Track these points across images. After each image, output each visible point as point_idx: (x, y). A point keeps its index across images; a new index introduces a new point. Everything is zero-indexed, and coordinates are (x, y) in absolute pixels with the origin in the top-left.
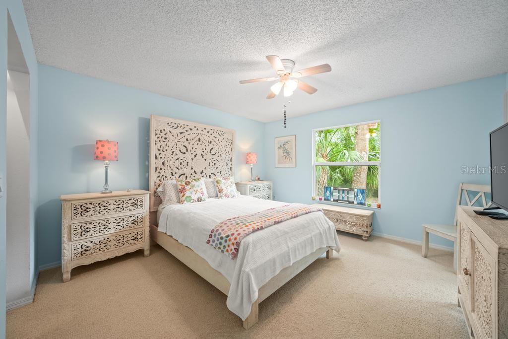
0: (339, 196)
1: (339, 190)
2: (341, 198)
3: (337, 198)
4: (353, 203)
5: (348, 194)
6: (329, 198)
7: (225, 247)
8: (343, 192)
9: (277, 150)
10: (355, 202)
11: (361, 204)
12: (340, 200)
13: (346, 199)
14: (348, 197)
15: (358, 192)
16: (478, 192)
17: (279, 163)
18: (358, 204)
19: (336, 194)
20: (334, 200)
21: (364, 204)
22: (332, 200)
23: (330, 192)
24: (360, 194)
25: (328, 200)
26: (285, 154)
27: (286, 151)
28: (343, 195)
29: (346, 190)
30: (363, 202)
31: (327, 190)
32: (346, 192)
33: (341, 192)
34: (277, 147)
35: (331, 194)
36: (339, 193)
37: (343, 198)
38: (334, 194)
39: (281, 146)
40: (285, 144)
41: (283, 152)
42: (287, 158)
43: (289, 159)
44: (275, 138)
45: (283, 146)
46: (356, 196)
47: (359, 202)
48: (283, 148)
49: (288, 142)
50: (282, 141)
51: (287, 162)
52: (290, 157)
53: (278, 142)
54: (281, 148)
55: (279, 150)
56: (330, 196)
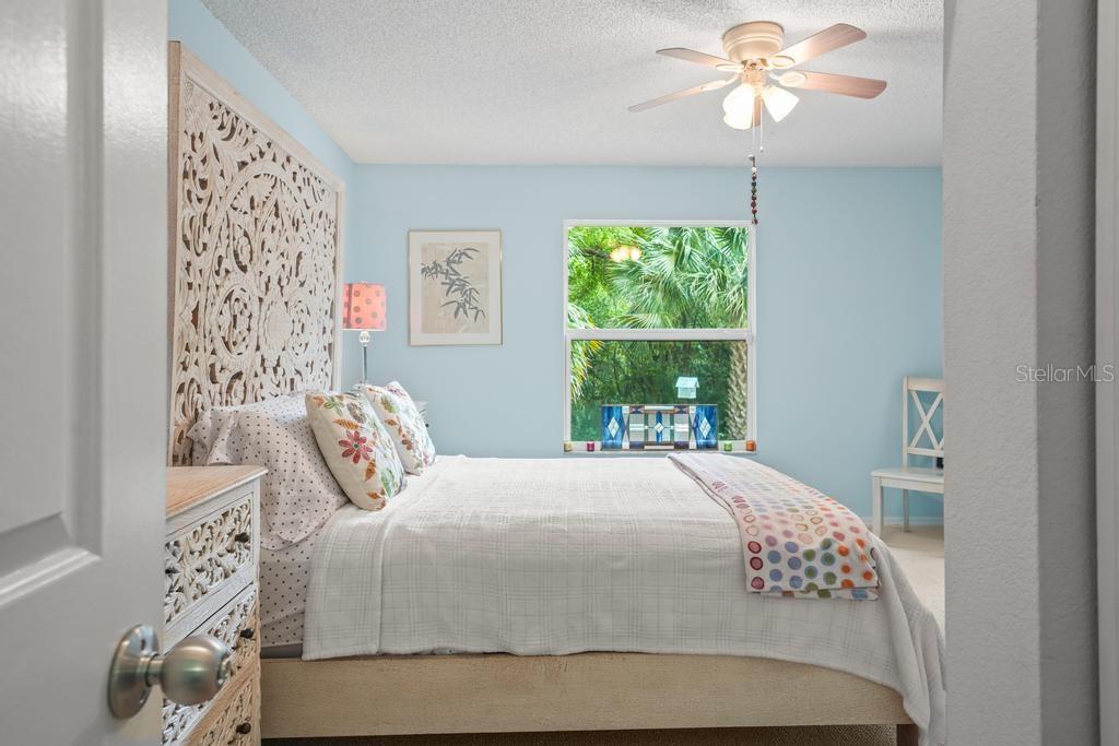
0: (647, 432)
1: (646, 414)
2: (652, 438)
3: (641, 439)
4: (684, 446)
5: (672, 423)
6: (618, 442)
7: (830, 577)
8: (659, 420)
9: (417, 277)
10: (693, 444)
11: (708, 448)
12: (652, 444)
13: (666, 437)
14: (672, 432)
15: (697, 416)
16: (937, 394)
17: (426, 329)
18: (699, 447)
19: (637, 427)
20: (632, 446)
21: (716, 447)
22: (626, 445)
23: (620, 421)
24: (705, 420)
25: (615, 447)
26: (457, 296)
27: (457, 284)
28: (659, 427)
29: (666, 412)
30: (713, 441)
31: (610, 418)
32: (666, 418)
33: (653, 418)
34: (416, 269)
35: (624, 427)
36: (646, 423)
37: (658, 435)
38: (633, 427)
39: (436, 265)
40: (457, 258)
41: (448, 286)
42: (465, 313)
43: (471, 313)
44: (411, 234)
45: (445, 267)
46: (695, 429)
47: (701, 441)
48: (447, 273)
49: (469, 253)
50: (442, 245)
51: (464, 327)
52: (476, 308)
53: (424, 250)
54: (436, 273)
55: (429, 279)
56: (620, 434)
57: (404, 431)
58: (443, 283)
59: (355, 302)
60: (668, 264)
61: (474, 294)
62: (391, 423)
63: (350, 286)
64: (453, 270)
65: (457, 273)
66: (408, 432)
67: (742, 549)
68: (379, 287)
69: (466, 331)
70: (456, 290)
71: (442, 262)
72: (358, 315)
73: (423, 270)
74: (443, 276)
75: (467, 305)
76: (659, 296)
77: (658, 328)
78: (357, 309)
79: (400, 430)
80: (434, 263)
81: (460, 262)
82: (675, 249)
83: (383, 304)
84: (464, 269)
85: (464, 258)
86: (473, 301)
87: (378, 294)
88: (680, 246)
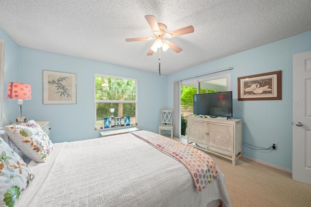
0: (115, 123)
1: (115, 119)
2: (116, 124)
3: (114, 125)
4: (123, 125)
5: (121, 121)
6: (109, 126)
8: (118, 120)
10: (125, 125)
11: (128, 125)
12: (116, 126)
13: (119, 124)
14: (121, 123)
15: (126, 119)
16: (166, 112)
18: (126, 125)
20: (112, 127)
21: (129, 125)
22: (110, 126)
23: (109, 122)
25: (108, 127)
29: (119, 118)
30: (129, 123)
31: (106, 121)
32: (119, 120)
36: (115, 121)
37: (118, 123)
38: (112, 122)
39: (53, 81)
40: (61, 80)
41: (58, 87)
42: (64, 95)
43: (66, 95)
44: (44, 71)
45: (57, 82)
46: (125, 121)
47: (127, 124)
48: (58, 84)
49: (65, 78)
50: (56, 75)
51: (64, 99)
52: (68, 94)
53: (49, 76)
54: (54, 83)
55: (51, 85)
56: (109, 124)
57: (35, 144)
58: (56, 86)
59: (14, 89)
60: (108, 88)
61: (67, 90)
62: (27, 142)
63: (12, 83)
64: (60, 83)
65: (61, 84)
66: (37, 144)
67: (193, 178)
68: (28, 85)
69: (64, 100)
70: (61, 89)
71: (56, 80)
72: (16, 94)
73: (48, 82)
74: (57, 84)
75: (65, 93)
76: (106, 94)
77: (106, 100)
78: (16, 92)
79: (32, 144)
80: (53, 80)
81: (62, 81)
82: (109, 86)
83: (29, 91)
84: (64, 83)
85: (63, 80)
86: (67, 92)
87: (27, 87)
88: (110, 86)
